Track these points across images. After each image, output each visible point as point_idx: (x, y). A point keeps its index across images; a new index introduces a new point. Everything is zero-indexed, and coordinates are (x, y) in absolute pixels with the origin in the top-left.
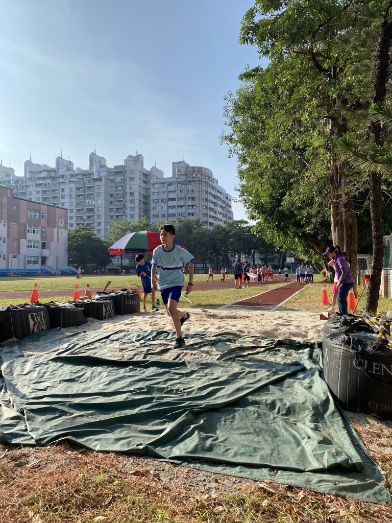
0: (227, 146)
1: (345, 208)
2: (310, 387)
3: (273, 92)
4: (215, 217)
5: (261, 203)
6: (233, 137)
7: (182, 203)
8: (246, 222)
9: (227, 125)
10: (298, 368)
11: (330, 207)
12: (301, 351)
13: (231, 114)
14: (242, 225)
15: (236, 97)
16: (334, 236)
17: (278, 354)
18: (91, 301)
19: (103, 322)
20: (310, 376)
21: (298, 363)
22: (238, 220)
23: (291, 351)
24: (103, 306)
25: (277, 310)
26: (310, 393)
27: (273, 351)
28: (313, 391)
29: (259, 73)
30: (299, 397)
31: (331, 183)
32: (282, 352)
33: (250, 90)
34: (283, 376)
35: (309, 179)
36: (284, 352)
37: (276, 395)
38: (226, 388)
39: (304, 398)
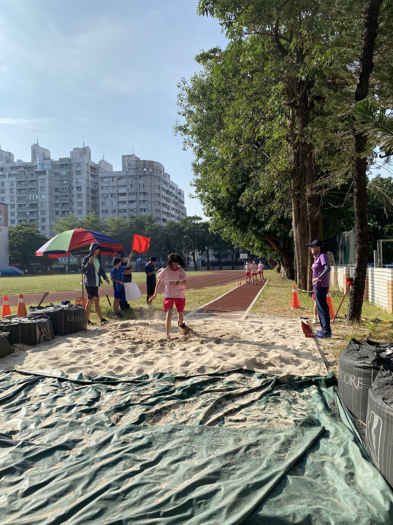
0: (181, 137)
1: (309, 203)
2: (352, 475)
3: (234, 76)
4: (168, 213)
5: (219, 200)
6: (187, 128)
7: (133, 198)
8: (200, 219)
9: (181, 115)
10: (316, 431)
11: (291, 204)
12: (306, 392)
13: (185, 103)
14: (196, 222)
15: (190, 85)
16: (295, 232)
17: (279, 402)
18: (20, 320)
19: (36, 349)
20: (342, 450)
21: (313, 422)
22: (192, 216)
23: (294, 394)
24: (37, 327)
25: (247, 317)
26: (358, 493)
27: (271, 396)
28: (359, 487)
29: (217, 55)
30: (343, 503)
31: (292, 177)
32: (284, 397)
33: (205, 78)
34: (303, 453)
35: (270, 172)
36: (287, 398)
37: (304, 498)
38: (221, 489)
39: (353, 507)
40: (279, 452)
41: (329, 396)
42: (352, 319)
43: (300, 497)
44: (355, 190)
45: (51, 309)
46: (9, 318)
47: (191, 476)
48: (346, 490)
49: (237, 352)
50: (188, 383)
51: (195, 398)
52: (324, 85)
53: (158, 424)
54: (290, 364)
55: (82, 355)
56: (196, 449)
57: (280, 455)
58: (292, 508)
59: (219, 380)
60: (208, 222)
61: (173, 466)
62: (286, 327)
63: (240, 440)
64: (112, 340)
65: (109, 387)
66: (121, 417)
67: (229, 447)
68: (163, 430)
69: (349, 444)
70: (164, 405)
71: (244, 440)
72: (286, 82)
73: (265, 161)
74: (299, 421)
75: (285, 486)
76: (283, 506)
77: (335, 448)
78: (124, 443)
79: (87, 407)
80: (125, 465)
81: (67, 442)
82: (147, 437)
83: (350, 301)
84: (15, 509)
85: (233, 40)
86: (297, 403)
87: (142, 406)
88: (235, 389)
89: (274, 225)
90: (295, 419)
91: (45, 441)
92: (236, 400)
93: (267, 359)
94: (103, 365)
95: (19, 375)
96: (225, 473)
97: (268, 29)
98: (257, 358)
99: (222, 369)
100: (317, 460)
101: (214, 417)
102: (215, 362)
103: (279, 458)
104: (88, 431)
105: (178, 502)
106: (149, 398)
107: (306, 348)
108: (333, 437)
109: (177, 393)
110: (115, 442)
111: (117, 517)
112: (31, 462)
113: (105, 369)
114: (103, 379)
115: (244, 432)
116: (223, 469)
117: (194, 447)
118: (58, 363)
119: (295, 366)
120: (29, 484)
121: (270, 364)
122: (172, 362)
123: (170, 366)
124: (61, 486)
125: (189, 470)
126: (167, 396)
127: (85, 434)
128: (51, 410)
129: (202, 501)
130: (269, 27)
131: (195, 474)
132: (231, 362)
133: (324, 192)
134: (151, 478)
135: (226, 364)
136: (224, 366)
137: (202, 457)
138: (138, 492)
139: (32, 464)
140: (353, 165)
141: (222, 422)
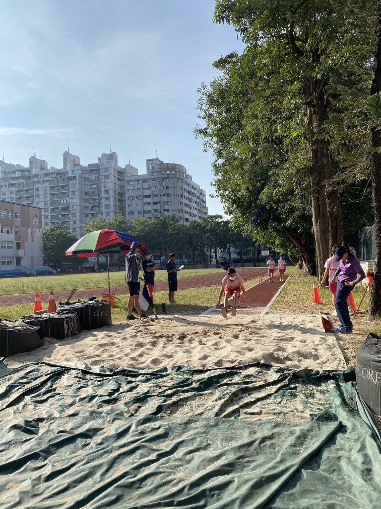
0: (202, 140)
1: (329, 199)
2: (369, 471)
3: (251, 79)
4: (191, 213)
5: (239, 198)
6: (207, 130)
7: (157, 199)
8: (221, 217)
9: (202, 118)
10: (332, 426)
11: (311, 200)
12: (323, 386)
13: (205, 107)
14: (217, 220)
15: (210, 89)
16: (315, 229)
17: (296, 396)
18: (50, 316)
19: (64, 342)
20: (359, 446)
21: (329, 416)
22: (213, 215)
23: (311, 389)
24: (65, 321)
25: (267, 313)
26: (375, 489)
27: (288, 389)
28: (376, 484)
29: (234, 59)
30: (359, 499)
31: (311, 174)
32: (301, 391)
33: (224, 82)
34: (318, 447)
35: (288, 170)
36: (303, 392)
37: (319, 493)
38: (234, 481)
39: (368, 503)
40: (294, 446)
41: (347, 391)
42: (374, 314)
43: (314, 491)
44: (373, 185)
45: (78, 305)
46: (40, 313)
47: (205, 467)
48: (362, 486)
49: (255, 346)
50: (206, 376)
51: (211, 391)
52: (339, 83)
53: (174, 415)
54: (309, 359)
55: (106, 348)
56: (211, 441)
57: (295, 449)
58: (306, 502)
59: (236, 373)
60: (229, 221)
61: (188, 456)
62: (306, 322)
63: (255, 433)
64: (134, 334)
65: (130, 378)
66: (139, 407)
67: (244, 439)
68: (179, 421)
69: (367, 439)
70: (181, 397)
71: (259, 433)
72: (301, 81)
73: (284, 159)
74: (316, 415)
75: (299, 480)
76: (297, 500)
77: (352, 444)
78: (142, 433)
79: (108, 398)
80: (142, 454)
81: (88, 430)
82: (164, 427)
83: (372, 296)
84: (37, 493)
85: (249, 44)
86: (314, 397)
87: (159, 398)
88: (252, 382)
89: (294, 221)
90: (312, 413)
91: (68, 429)
92: (252, 394)
93: (285, 354)
94: (125, 358)
95: (47, 366)
96: (239, 465)
97: (283, 32)
98: (275, 353)
99: (239, 363)
100: (333, 455)
101: (229, 410)
102: (233, 356)
103: (294, 451)
104: (108, 420)
105: (192, 492)
106: (167, 390)
107: (326, 343)
108: (350, 433)
109: (194, 385)
110: (133, 431)
111: (132, 504)
112: (54, 449)
113: (126, 362)
114: (123, 371)
115: (259, 425)
116: (237, 460)
117: (209, 438)
118: (83, 356)
119: (313, 361)
120: (52, 470)
121: (287, 358)
122: (191, 356)
123: (188, 359)
124: (81, 472)
125: (203, 460)
126: (185, 388)
127: (106, 423)
128: (75, 400)
129: (215, 492)
130: (284, 30)
131: (209, 465)
132: (248, 356)
133: (341, 187)
134: (167, 468)
135: (243, 358)
136: (241, 360)
137: (217, 448)
138: (153, 481)
139: (55, 450)
140: (370, 160)
141: (238, 415)
